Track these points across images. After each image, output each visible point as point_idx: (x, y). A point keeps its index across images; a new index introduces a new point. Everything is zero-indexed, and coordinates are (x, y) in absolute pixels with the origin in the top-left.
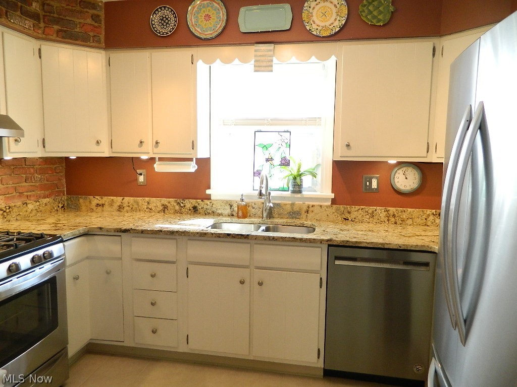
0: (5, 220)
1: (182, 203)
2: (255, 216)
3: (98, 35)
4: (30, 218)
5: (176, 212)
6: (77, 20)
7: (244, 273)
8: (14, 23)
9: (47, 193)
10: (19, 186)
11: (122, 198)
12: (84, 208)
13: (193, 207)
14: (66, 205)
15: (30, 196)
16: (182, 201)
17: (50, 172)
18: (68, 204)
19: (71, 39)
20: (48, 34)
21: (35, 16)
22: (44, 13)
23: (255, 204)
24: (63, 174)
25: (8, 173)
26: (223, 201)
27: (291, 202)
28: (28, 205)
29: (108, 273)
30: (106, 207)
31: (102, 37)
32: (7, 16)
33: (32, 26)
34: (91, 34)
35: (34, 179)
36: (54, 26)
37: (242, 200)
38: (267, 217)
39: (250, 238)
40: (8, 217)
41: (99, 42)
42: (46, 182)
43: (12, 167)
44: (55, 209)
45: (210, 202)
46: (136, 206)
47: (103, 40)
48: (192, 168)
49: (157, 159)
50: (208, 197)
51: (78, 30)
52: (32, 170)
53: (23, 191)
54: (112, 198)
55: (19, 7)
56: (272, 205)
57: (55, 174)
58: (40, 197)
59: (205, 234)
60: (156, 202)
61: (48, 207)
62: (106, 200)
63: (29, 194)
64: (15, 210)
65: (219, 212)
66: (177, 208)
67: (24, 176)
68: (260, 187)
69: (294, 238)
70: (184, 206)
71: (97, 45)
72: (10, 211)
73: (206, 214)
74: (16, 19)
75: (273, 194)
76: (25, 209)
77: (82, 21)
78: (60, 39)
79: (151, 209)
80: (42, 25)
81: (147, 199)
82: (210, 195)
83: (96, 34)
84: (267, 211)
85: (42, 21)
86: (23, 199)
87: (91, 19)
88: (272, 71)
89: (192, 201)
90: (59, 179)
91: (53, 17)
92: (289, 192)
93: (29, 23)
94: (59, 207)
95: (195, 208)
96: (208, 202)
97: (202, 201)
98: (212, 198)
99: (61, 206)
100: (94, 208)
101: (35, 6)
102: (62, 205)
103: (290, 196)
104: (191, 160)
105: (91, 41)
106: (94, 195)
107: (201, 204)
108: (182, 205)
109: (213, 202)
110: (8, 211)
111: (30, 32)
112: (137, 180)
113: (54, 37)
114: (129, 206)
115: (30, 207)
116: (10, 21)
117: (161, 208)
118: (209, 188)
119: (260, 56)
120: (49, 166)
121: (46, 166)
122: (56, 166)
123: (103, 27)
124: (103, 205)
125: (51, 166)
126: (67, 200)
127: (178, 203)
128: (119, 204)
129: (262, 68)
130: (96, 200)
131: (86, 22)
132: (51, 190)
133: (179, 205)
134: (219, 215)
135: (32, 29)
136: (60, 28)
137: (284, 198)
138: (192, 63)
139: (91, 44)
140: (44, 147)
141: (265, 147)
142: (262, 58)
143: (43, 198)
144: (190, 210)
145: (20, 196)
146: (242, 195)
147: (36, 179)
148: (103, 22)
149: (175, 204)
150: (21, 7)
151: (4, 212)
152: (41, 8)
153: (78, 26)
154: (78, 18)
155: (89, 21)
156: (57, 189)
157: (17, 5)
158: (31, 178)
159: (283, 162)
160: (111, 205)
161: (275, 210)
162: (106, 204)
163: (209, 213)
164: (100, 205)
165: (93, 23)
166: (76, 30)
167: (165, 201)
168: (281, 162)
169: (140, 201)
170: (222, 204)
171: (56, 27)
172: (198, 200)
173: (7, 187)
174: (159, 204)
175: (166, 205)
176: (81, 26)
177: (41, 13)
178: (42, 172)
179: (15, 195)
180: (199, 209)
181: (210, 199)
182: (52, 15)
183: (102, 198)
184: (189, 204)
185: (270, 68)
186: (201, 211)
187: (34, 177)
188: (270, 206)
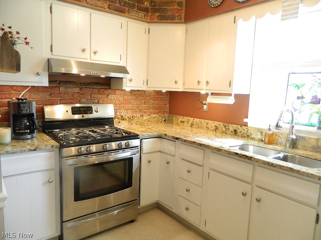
0: (130, 123)
1: (227, 126)
2: (281, 144)
3: (180, 15)
4: (144, 124)
5: (223, 132)
6: (169, 8)
7: (247, 188)
8: (132, 15)
9: (157, 111)
10: (140, 106)
11: (193, 118)
12: (175, 123)
13: (234, 130)
14: (167, 119)
15: (146, 112)
16: (227, 125)
17: (159, 100)
18: (168, 119)
19: (164, 20)
20: (153, 19)
21: (146, 10)
22: (151, 7)
23: (282, 134)
24: (168, 102)
25: (134, 98)
26: (255, 129)
27: (317, 137)
28: (144, 117)
29: (168, 163)
30: (185, 123)
31: (183, 15)
32: (128, 12)
33: (143, 15)
34: (176, 15)
35: (149, 103)
36: (156, 14)
37: (270, 130)
38: (290, 147)
39: (252, 160)
40: (132, 122)
41: (180, 19)
42: (157, 105)
43: (137, 96)
44: (160, 121)
45: (246, 128)
46: (200, 125)
47: (183, 18)
48: (231, 101)
49: (210, 94)
50: (246, 125)
51: (169, 14)
52: (148, 98)
53: (142, 109)
54: (189, 118)
55: (136, 6)
56: (294, 137)
57: (162, 101)
58: (152, 114)
59: (221, 150)
60: (212, 124)
61: (156, 119)
62: (186, 119)
63: (146, 111)
64: (136, 118)
65: (252, 136)
66: (224, 129)
67: (144, 101)
68: (279, 120)
69: (291, 169)
70: (229, 129)
71: (179, 21)
72: (133, 119)
73: (242, 137)
74: (133, 13)
75: (296, 127)
76: (141, 119)
77: (172, 8)
78: (159, 21)
79: (208, 128)
80: (150, 14)
81: (207, 121)
82: (247, 122)
83: (179, 14)
84: (290, 142)
85: (150, 12)
86: (142, 113)
87: (177, 5)
88: (297, 17)
89: (234, 125)
90: (165, 104)
91: (156, 8)
92: (316, 128)
93: (142, 14)
94: (162, 120)
95: (235, 131)
96: (245, 128)
97: (241, 126)
98: (249, 125)
99: (163, 119)
100: (179, 123)
101: (146, 4)
102: (165, 119)
103: (315, 131)
104: (230, 95)
105: (176, 19)
106: (180, 115)
107: (240, 129)
108: (227, 128)
109: (248, 128)
110: (132, 118)
111: (142, 19)
112: (203, 107)
113: (156, 20)
114: (197, 124)
115: (145, 118)
116: (130, 14)
117: (214, 128)
118: (247, 118)
119: (288, 6)
120: (159, 96)
121: (157, 96)
122: (163, 97)
123: (184, 9)
124: (184, 122)
125: (161, 96)
126: (168, 117)
127: (225, 126)
128: (191, 122)
129: (289, 17)
130: (181, 118)
131: (174, 8)
132: (159, 110)
133: (225, 127)
134: (252, 139)
135: (143, 17)
136: (159, 14)
137: (311, 133)
138: (235, 23)
139: (176, 21)
140: (147, 84)
141: (298, 87)
142: (289, 8)
143: (154, 114)
144: (232, 132)
145: (140, 112)
146: (270, 126)
147: (150, 103)
148: (184, 6)
149: (223, 127)
150: (138, 5)
151: (130, 119)
152: (150, 4)
153: (169, 12)
154: (169, 7)
155: (176, 7)
156: (163, 110)
157: (134, 5)
158: (147, 103)
159: (314, 100)
160: (188, 122)
161: (300, 142)
162: (185, 121)
163: (245, 137)
164: (182, 122)
165: (179, 8)
166: (168, 14)
167: (217, 123)
168: (312, 100)
169: (203, 122)
170: (255, 131)
171: (157, 14)
172: (238, 126)
173: (133, 106)
174: (213, 125)
175: (217, 126)
176: (171, 10)
177: (150, 7)
178: (155, 99)
179: (137, 111)
180: (238, 132)
181: (247, 126)
182: (155, 7)
183: (184, 118)
184: (232, 127)
185: (295, 15)
186: (239, 134)
187: (149, 102)
188: (292, 138)
